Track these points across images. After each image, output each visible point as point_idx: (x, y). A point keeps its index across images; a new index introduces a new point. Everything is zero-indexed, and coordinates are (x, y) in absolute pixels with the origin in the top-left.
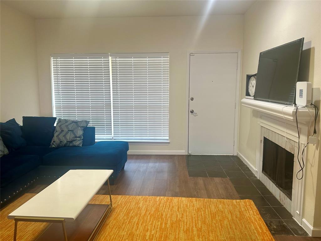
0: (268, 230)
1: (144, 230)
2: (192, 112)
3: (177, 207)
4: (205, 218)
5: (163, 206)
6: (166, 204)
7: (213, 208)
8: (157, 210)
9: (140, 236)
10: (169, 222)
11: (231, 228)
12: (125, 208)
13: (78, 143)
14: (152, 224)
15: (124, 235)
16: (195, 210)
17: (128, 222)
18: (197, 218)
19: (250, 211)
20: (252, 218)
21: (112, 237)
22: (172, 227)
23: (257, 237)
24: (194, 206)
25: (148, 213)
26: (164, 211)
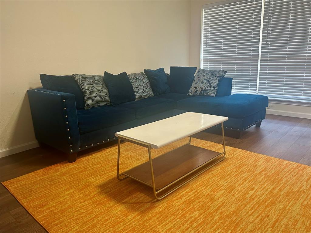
1: (249, 187)
3: (307, 178)
5: (288, 172)
6: (293, 171)
9: (240, 192)
10: (286, 189)
12: (239, 162)
13: (212, 92)
14: (262, 185)
15: (223, 185)
17: (234, 175)
21: (210, 183)
22: (288, 195)
25: (264, 173)
26: (286, 177)
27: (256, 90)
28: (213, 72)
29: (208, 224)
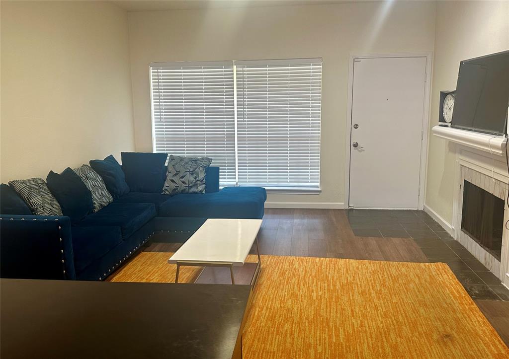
0: (467, 294)
1: (308, 291)
2: (356, 145)
3: (345, 270)
4: (384, 281)
5: (327, 268)
6: (330, 266)
7: (394, 271)
8: (319, 271)
9: (305, 296)
10: (338, 284)
11: (419, 291)
12: (277, 268)
13: (200, 188)
14: (317, 285)
15: (285, 295)
16: (370, 273)
17: (285, 283)
18: (374, 281)
19: (444, 275)
20: (447, 282)
21: (272, 296)
22: (343, 288)
23: (453, 301)
24: (367, 268)
25: (309, 274)
26: (329, 273)
27: (235, 179)
28: (194, 160)
29: (305, 330)
